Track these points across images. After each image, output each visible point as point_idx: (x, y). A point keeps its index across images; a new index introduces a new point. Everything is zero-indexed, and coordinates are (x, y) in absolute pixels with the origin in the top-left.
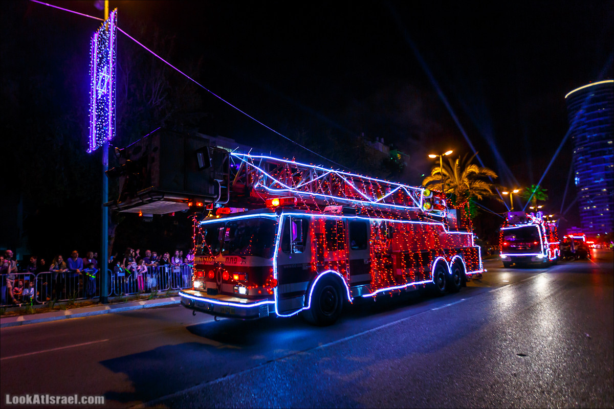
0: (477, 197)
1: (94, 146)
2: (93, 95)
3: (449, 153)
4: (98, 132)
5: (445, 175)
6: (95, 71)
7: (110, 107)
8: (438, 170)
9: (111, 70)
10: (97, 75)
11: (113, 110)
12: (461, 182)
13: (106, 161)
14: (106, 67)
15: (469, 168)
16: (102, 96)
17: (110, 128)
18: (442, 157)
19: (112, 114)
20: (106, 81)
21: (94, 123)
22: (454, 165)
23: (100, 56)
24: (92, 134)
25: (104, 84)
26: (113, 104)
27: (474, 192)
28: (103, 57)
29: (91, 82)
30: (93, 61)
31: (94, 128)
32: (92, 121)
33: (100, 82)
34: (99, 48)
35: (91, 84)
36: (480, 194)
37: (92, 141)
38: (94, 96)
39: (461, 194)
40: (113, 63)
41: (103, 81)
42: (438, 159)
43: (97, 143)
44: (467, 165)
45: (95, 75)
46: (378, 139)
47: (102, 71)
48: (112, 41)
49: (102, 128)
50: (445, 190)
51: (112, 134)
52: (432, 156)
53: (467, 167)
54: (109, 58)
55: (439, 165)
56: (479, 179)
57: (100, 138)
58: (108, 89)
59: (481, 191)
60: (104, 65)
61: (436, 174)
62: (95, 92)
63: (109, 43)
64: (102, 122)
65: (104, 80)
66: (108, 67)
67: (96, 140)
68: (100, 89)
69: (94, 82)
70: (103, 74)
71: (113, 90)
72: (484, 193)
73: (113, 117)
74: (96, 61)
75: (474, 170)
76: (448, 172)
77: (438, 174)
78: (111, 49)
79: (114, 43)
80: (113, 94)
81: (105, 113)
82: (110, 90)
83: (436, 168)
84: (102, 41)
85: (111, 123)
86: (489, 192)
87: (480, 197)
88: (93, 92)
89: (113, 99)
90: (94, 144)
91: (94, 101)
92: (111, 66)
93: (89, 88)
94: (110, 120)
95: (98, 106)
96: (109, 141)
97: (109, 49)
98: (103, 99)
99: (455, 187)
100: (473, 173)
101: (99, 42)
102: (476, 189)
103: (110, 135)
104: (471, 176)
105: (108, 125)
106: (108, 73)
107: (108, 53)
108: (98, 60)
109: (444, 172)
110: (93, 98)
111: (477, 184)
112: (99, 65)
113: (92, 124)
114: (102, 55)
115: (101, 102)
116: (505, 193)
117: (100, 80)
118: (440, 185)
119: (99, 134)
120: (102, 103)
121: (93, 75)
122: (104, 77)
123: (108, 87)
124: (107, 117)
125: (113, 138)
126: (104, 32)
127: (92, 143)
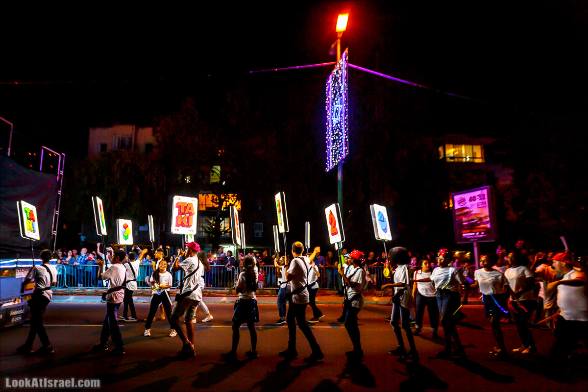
1: (330, 166)
2: (329, 124)
4: (334, 153)
6: (331, 105)
7: (344, 131)
9: (343, 100)
10: (332, 108)
11: (346, 133)
13: (339, 176)
14: (339, 99)
16: (337, 124)
17: (344, 148)
19: (345, 136)
20: (340, 110)
24: (329, 156)
25: (338, 114)
26: (345, 129)
28: (336, 93)
29: (326, 114)
30: (329, 98)
31: (330, 151)
32: (329, 146)
33: (334, 113)
34: (333, 86)
35: (328, 117)
38: (330, 126)
40: (345, 94)
41: (337, 111)
43: (333, 163)
47: (336, 104)
49: (337, 150)
51: (346, 152)
57: (335, 158)
58: (341, 116)
60: (337, 99)
64: (337, 145)
66: (342, 99)
67: (332, 160)
68: (335, 118)
69: (330, 114)
70: (337, 106)
71: (345, 116)
73: (346, 139)
74: (331, 96)
78: (344, 83)
80: (345, 120)
81: (339, 137)
84: (336, 80)
85: (345, 145)
88: (329, 122)
89: (345, 124)
90: (331, 164)
91: (331, 129)
92: (344, 97)
93: (326, 120)
94: (343, 142)
95: (333, 133)
96: (343, 160)
97: (342, 84)
98: (338, 126)
103: (344, 154)
105: (342, 145)
106: (341, 103)
108: (333, 96)
112: (333, 99)
113: (329, 148)
114: (336, 91)
117: (335, 111)
119: (334, 155)
120: (336, 130)
121: (329, 109)
122: (338, 108)
123: (341, 115)
124: (341, 140)
125: (346, 156)
126: (337, 72)
127: (329, 163)
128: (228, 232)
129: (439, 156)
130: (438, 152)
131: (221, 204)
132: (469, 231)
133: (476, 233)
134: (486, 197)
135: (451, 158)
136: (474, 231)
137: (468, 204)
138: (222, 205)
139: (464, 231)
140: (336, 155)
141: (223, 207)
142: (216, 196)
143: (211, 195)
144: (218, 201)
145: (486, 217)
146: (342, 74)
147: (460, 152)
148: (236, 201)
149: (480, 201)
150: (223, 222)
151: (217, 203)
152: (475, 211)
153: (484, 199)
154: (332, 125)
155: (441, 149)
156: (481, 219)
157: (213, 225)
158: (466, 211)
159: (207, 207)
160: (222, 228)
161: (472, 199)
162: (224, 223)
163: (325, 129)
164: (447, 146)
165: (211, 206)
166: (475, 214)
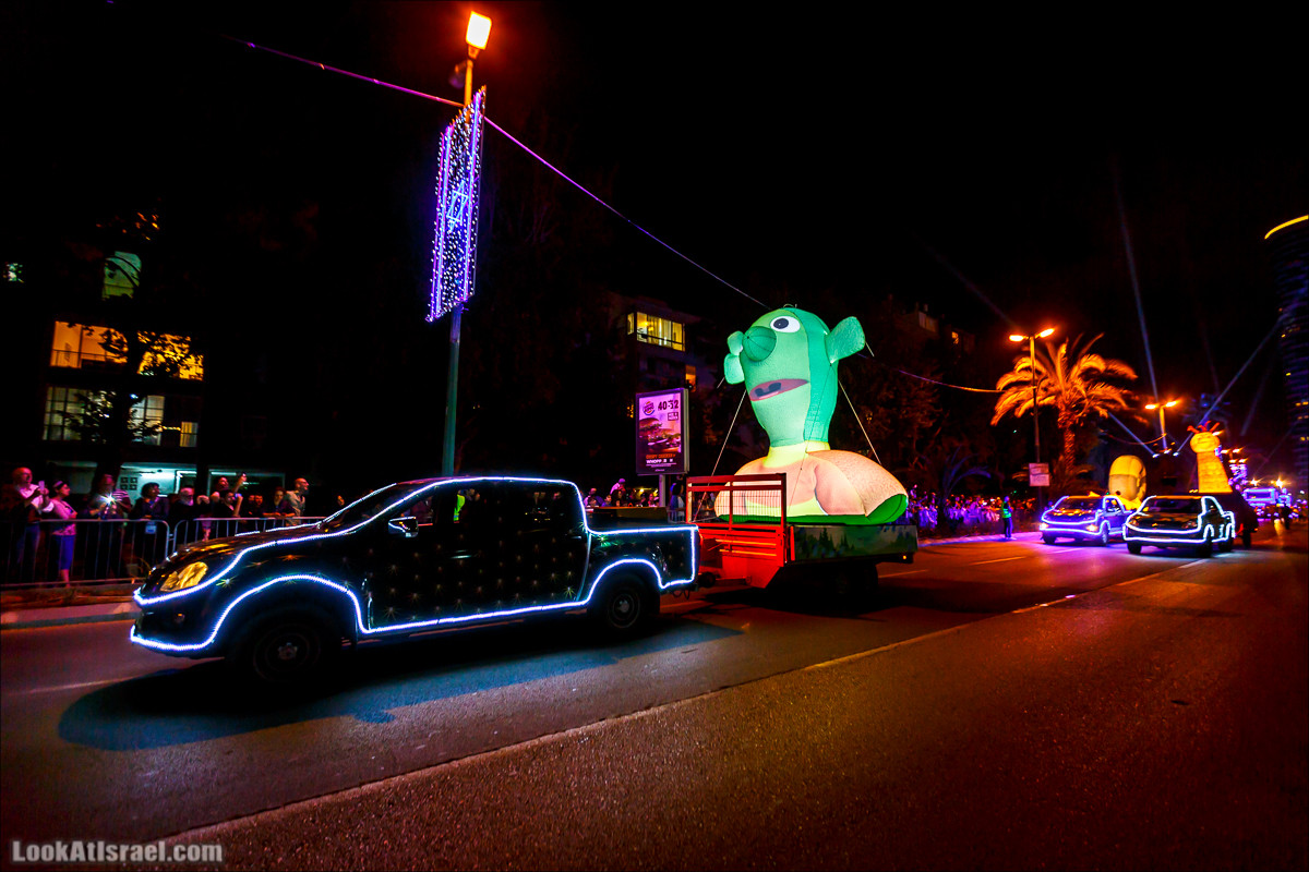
0: (1098, 413)
1: (437, 311)
2: (440, 226)
3: (1047, 333)
4: (445, 288)
5: (1038, 372)
6: (446, 188)
7: (468, 246)
8: (1026, 362)
9: (471, 187)
10: (448, 194)
11: (472, 253)
12: (1069, 385)
13: (456, 336)
14: (463, 181)
15: (1084, 359)
16: (455, 230)
17: (466, 282)
18: (1035, 340)
19: (470, 258)
20: (463, 204)
21: (439, 273)
22: (1056, 354)
23: (455, 164)
24: (436, 290)
25: (459, 209)
26: (472, 243)
27: (1093, 403)
28: (459, 166)
29: (436, 204)
30: (443, 172)
31: (439, 281)
32: (437, 269)
33: (452, 206)
34: (454, 152)
35: (438, 210)
36: (1103, 407)
37: (435, 300)
38: (442, 229)
39: (1068, 407)
40: (475, 175)
41: (457, 203)
42: (1026, 343)
43: (443, 306)
44: (1080, 355)
45: (445, 194)
46: (917, 305)
47: (457, 189)
48: (475, 140)
49: (453, 281)
50: (1038, 398)
51: (469, 291)
52: (1016, 338)
53: (1082, 357)
54: (468, 168)
55: (1028, 354)
56: (1102, 381)
57: (448, 297)
58: (465, 217)
59: (1105, 402)
60: (460, 179)
61: (1023, 369)
62: (443, 223)
63: (470, 144)
64: (453, 271)
65: (459, 204)
66: (468, 183)
67: (441, 301)
68: (452, 217)
69: (443, 206)
70: (458, 193)
71: (473, 219)
72: (1112, 406)
73: (471, 264)
74: (448, 170)
75: (1094, 364)
76: (1045, 366)
77: (1027, 369)
78: (474, 152)
79: (478, 143)
80: (473, 226)
81: (458, 258)
82: (469, 219)
83: (1024, 359)
84: (459, 140)
85: (469, 275)
86: (1120, 404)
87: (1103, 412)
88: (440, 221)
89: (472, 235)
90: (438, 307)
91: (442, 236)
92: (472, 180)
93: (434, 216)
94: (466, 270)
95: (447, 245)
96: (463, 303)
97: (471, 152)
98: (457, 235)
99: (1058, 393)
100: (1091, 369)
101: (454, 140)
102: (1097, 398)
103: (466, 294)
104: (1090, 376)
105: (463, 276)
106: (466, 191)
107: (467, 159)
108: (451, 171)
109: (1037, 365)
110: (439, 232)
111: (1099, 390)
112: (452, 178)
113: (437, 275)
114: (459, 163)
115: (454, 239)
116: (1150, 407)
117: (453, 202)
118: (1030, 389)
119: (446, 291)
121: (442, 195)
122: (460, 197)
123: (464, 213)
124: (462, 263)
125: (470, 299)
126: (463, 125)
127: (435, 305)
128: (156, 433)
129: (627, 329)
130: (627, 321)
131: (135, 357)
132: (653, 456)
133: (662, 459)
134: (679, 405)
135: (644, 336)
136: (661, 456)
137: (657, 413)
138: (141, 360)
139: (648, 456)
140: (449, 292)
141: (144, 364)
142: (119, 336)
143: (99, 331)
144: (126, 349)
145: (676, 436)
146: (472, 133)
147: (656, 328)
148: (187, 356)
149: (672, 410)
150: (142, 404)
151: (122, 354)
152: (665, 424)
153: (677, 407)
154: (447, 229)
155: (630, 318)
156: (670, 438)
157: (105, 410)
158: (654, 423)
159: (84, 361)
160: (137, 422)
161: (662, 406)
162: (146, 408)
163: (430, 234)
164: (639, 314)
165: (103, 359)
166: (665, 430)
